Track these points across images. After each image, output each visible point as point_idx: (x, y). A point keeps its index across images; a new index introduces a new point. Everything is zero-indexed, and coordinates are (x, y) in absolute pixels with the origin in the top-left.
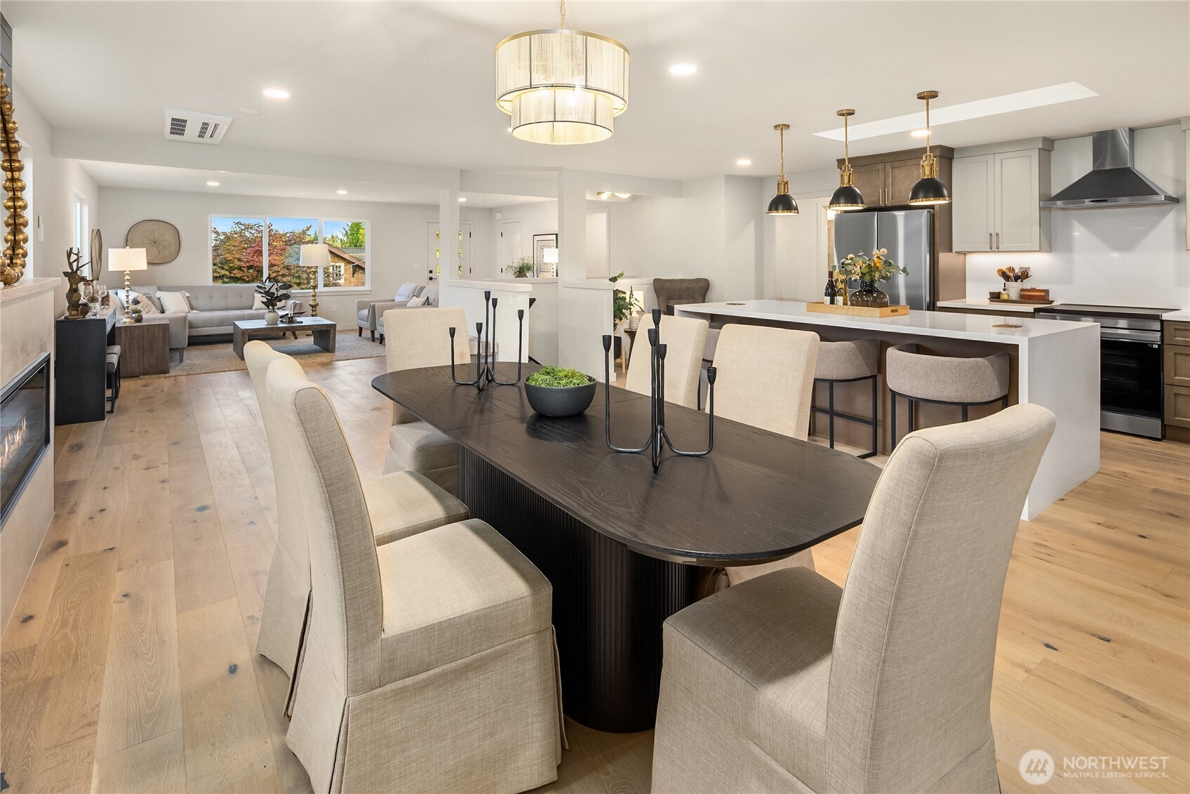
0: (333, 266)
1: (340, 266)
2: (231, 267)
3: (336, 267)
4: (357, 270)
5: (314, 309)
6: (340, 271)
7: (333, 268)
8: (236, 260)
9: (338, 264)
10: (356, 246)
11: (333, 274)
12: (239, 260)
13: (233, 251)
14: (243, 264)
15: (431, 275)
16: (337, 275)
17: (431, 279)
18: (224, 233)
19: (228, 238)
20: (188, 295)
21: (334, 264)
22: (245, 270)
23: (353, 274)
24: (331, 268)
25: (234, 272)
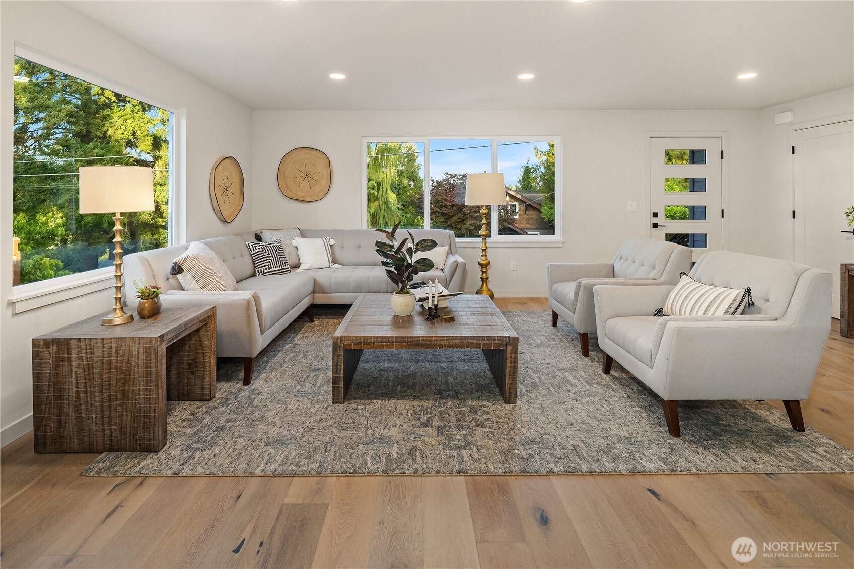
0: (510, 205)
1: (515, 205)
2: (441, 205)
3: (513, 205)
4: (528, 208)
5: (484, 270)
6: (515, 209)
7: (510, 207)
8: (443, 201)
9: (514, 203)
10: (526, 190)
11: (510, 211)
12: (445, 200)
13: (441, 193)
14: (448, 203)
15: (655, 220)
16: (513, 212)
17: (655, 226)
18: (437, 181)
19: (439, 184)
20: (332, 242)
21: (511, 203)
22: (449, 207)
23: (525, 211)
24: (509, 206)
25: (442, 209)
